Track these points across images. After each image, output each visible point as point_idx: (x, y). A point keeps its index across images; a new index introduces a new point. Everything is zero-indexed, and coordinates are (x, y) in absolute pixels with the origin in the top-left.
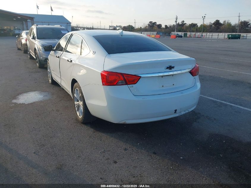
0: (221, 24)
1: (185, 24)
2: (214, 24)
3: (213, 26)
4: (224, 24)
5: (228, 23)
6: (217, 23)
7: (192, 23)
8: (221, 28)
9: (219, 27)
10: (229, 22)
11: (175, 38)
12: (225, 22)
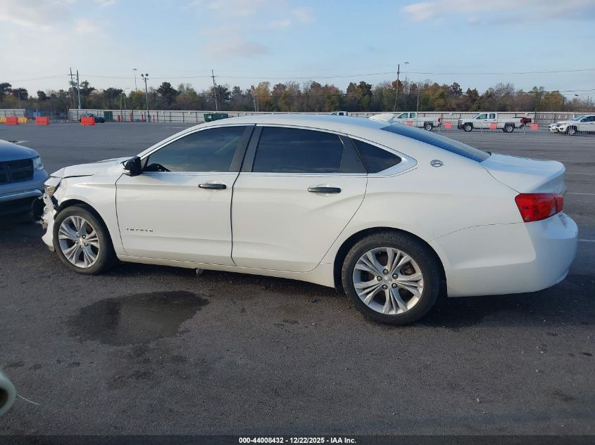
0: (175, 91)
1: (93, 89)
2: (160, 90)
3: (160, 95)
4: (180, 92)
5: (188, 89)
6: (166, 88)
7: (111, 89)
8: (177, 100)
9: (172, 96)
10: (190, 88)
11: (93, 124)
12: (181, 86)
